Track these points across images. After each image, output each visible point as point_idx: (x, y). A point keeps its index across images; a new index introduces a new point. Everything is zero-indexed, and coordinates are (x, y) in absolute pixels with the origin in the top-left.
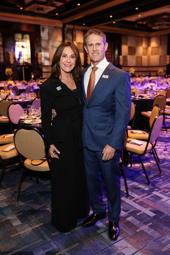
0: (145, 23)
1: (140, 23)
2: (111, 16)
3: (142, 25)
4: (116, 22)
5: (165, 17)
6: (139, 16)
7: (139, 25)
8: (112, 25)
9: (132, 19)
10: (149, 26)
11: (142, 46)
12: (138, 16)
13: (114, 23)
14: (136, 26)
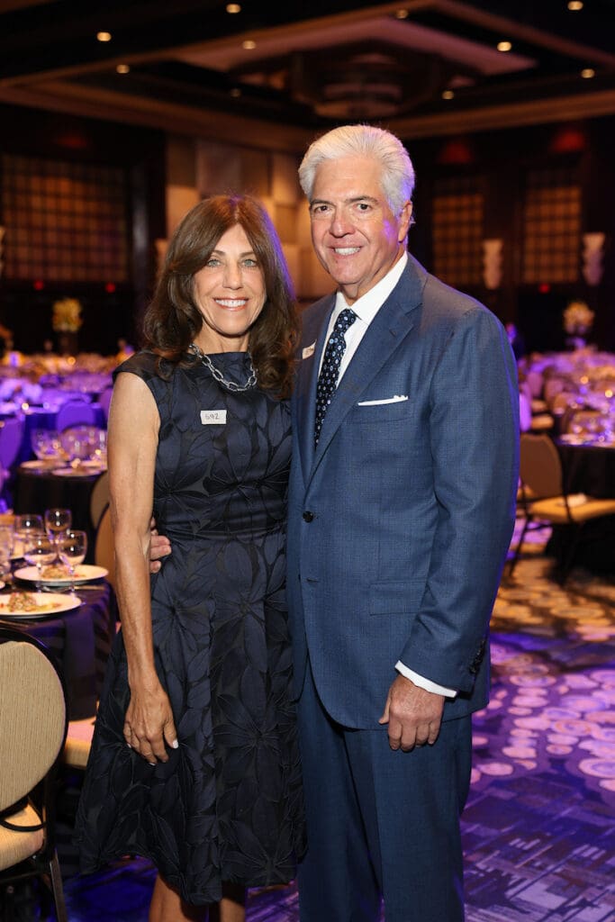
0: (277, 82)
1: (256, 79)
2: (104, 37)
3: (266, 92)
4: (132, 68)
5: (374, 58)
6: (249, 45)
7: (249, 90)
8: (114, 81)
9: (213, 56)
10: (301, 98)
11: (269, 193)
12: (241, 43)
13: (123, 69)
14: (236, 93)
